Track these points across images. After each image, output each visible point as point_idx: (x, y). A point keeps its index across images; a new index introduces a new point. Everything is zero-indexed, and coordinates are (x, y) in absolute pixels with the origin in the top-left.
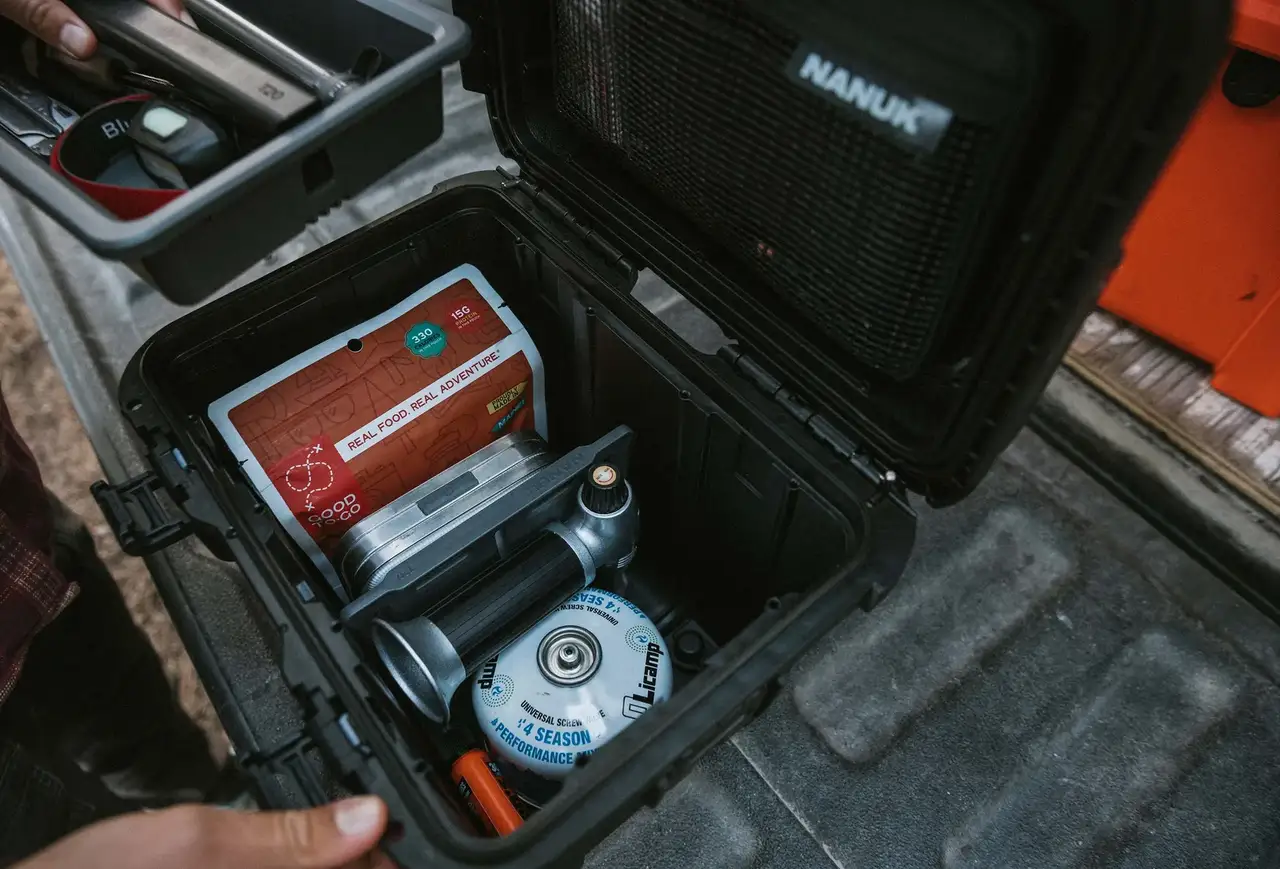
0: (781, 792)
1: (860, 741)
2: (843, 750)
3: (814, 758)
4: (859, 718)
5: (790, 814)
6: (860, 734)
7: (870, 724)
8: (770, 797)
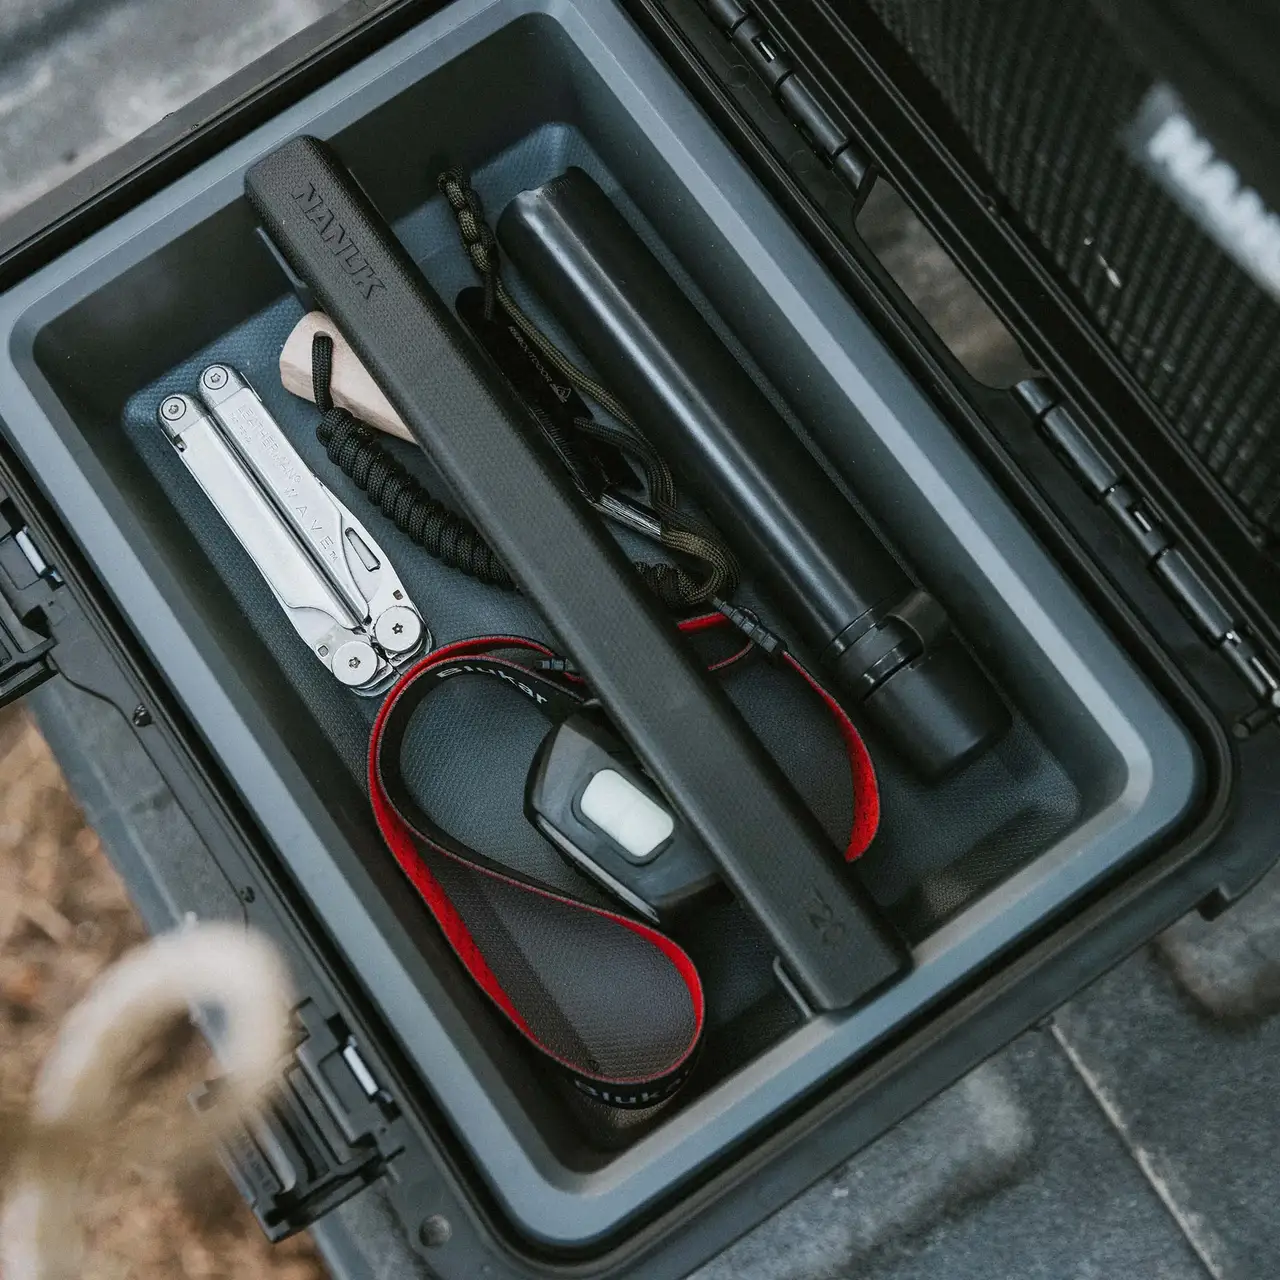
0: (1080, 1052)
1: (1240, 973)
2: (1204, 988)
3: (1147, 999)
4: (1244, 930)
5: (1088, 1094)
6: (1240, 959)
7: (1262, 945)
8: (1057, 1061)
